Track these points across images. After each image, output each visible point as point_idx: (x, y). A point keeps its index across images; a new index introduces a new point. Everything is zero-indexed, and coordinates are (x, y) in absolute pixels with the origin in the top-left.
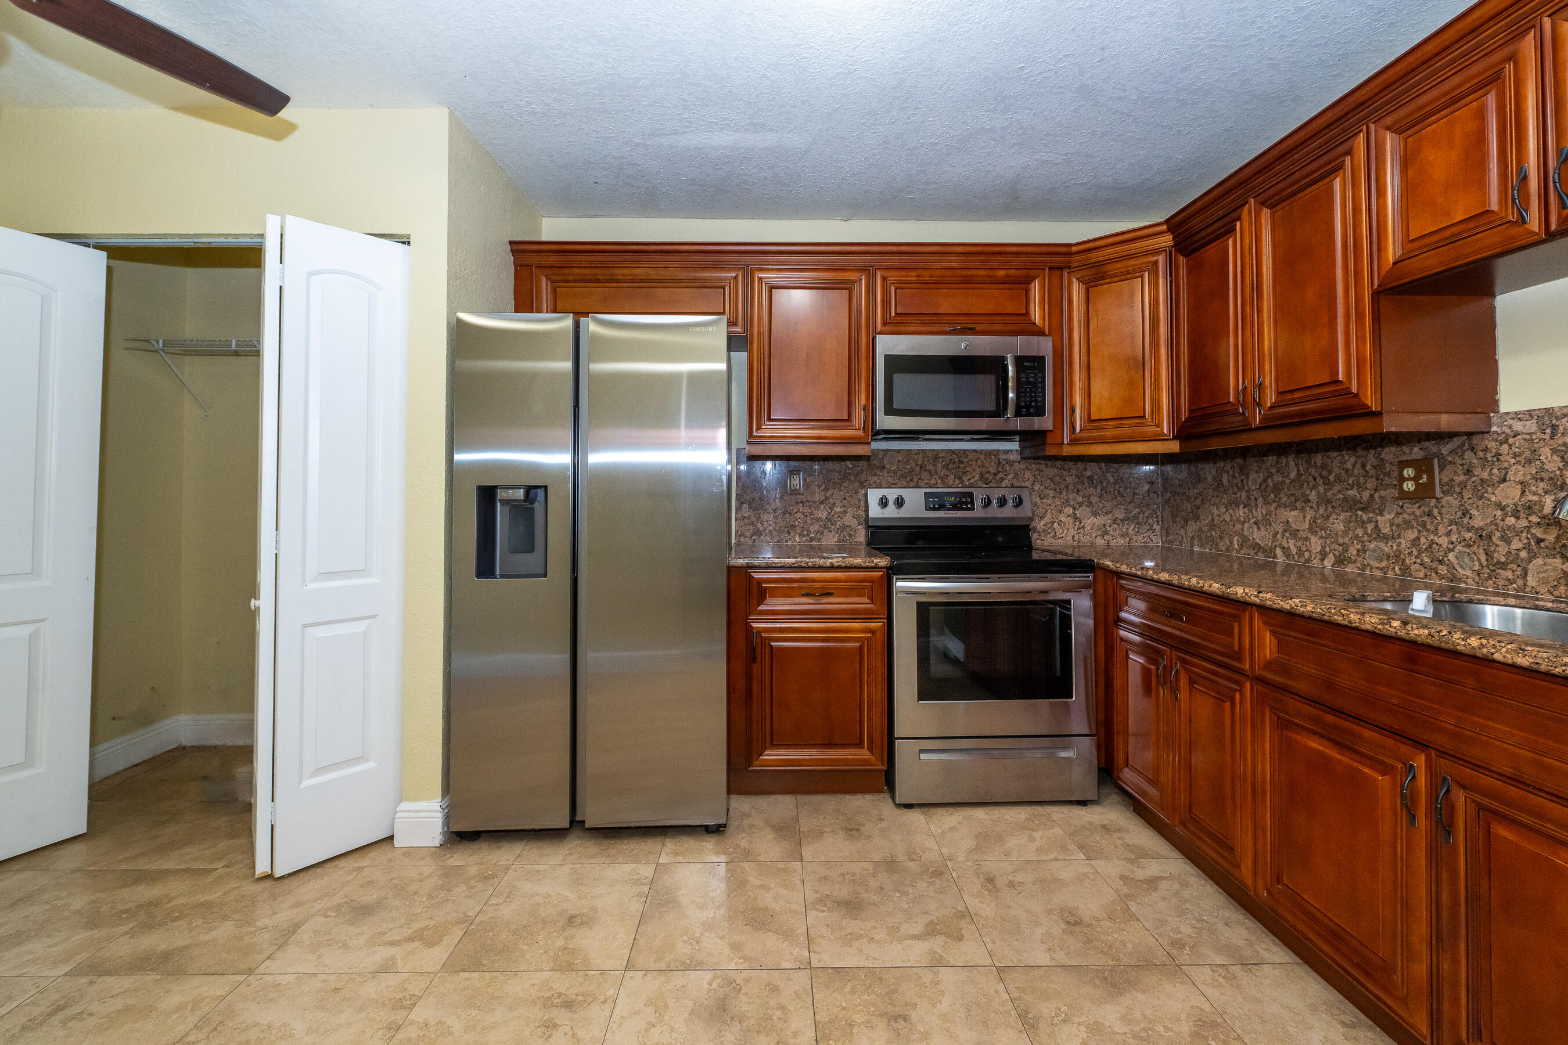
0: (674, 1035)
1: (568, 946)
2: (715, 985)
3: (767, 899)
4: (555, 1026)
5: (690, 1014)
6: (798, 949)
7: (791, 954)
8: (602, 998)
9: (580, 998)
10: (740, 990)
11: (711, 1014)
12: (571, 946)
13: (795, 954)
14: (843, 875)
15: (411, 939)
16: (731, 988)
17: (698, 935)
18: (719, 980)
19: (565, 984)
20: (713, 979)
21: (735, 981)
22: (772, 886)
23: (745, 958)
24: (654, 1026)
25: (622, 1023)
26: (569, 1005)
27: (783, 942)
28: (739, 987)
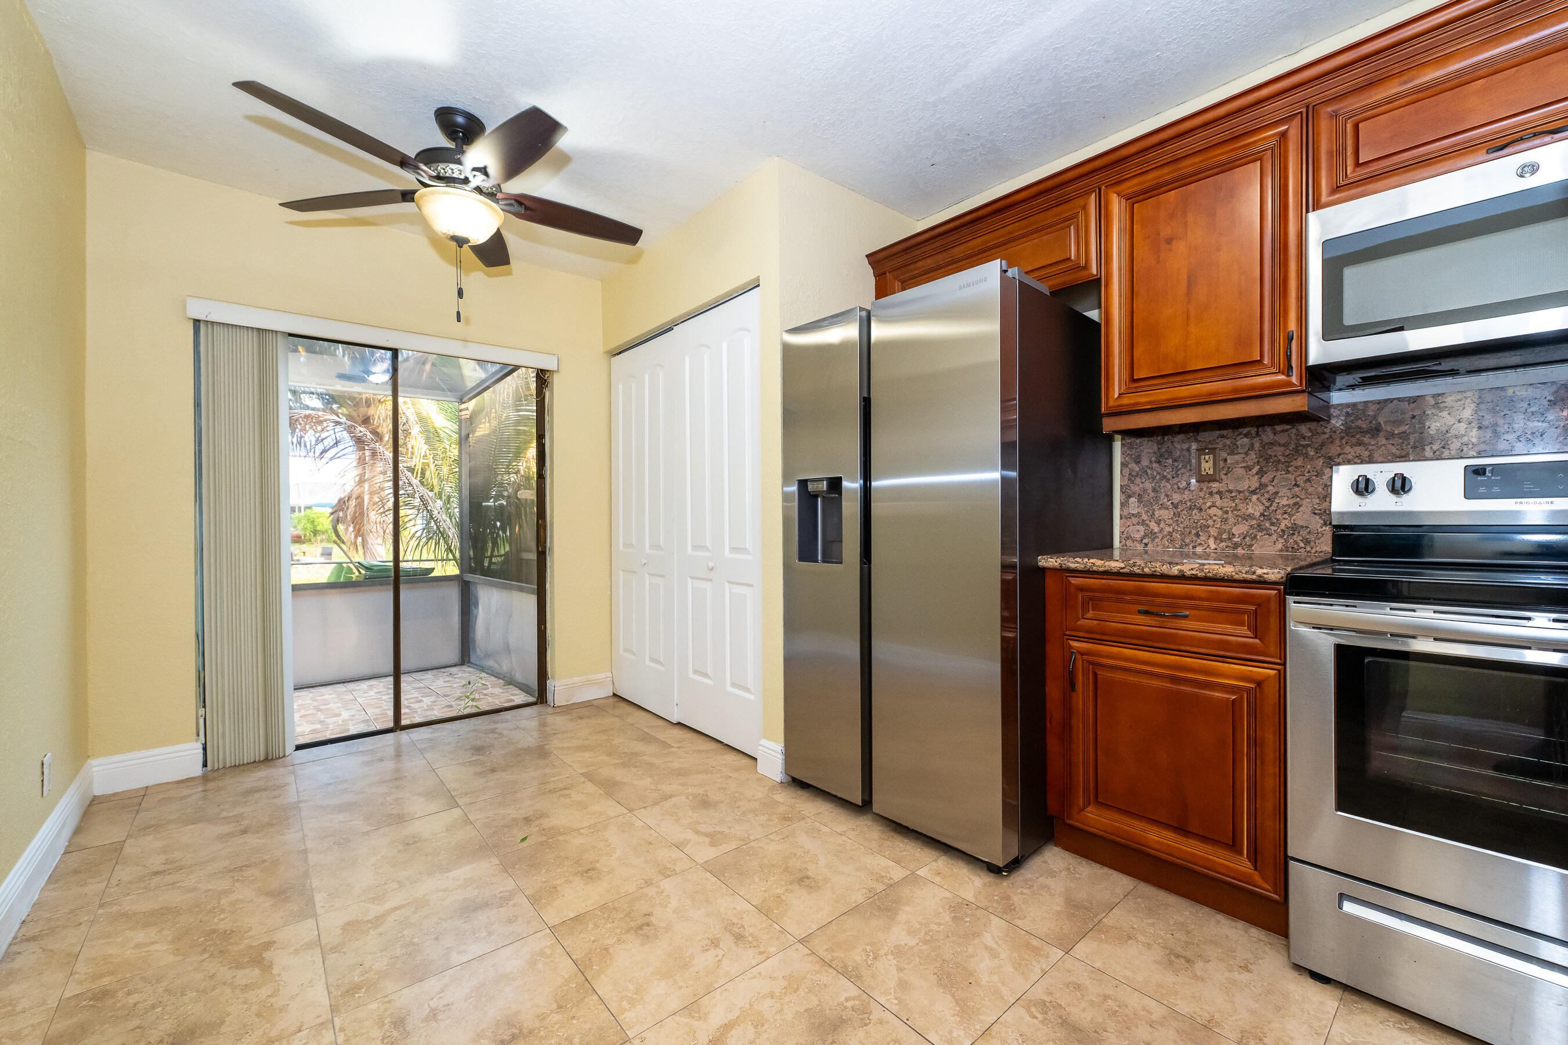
0: (778, 1017)
1: (782, 896)
2: (849, 1004)
3: (983, 966)
4: (717, 946)
5: (806, 1010)
6: (962, 1033)
7: (951, 1032)
8: (762, 949)
9: (750, 939)
10: (866, 1025)
11: (821, 1024)
12: (784, 898)
13: (955, 1034)
14: (1106, 997)
15: (707, 835)
16: (861, 1017)
17: (882, 952)
18: (857, 1002)
19: (753, 923)
20: (854, 998)
21: (870, 1013)
22: (1003, 956)
23: (901, 1002)
24: (772, 998)
25: (754, 978)
26: (739, 938)
27: (954, 1015)
28: (868, 1021)
